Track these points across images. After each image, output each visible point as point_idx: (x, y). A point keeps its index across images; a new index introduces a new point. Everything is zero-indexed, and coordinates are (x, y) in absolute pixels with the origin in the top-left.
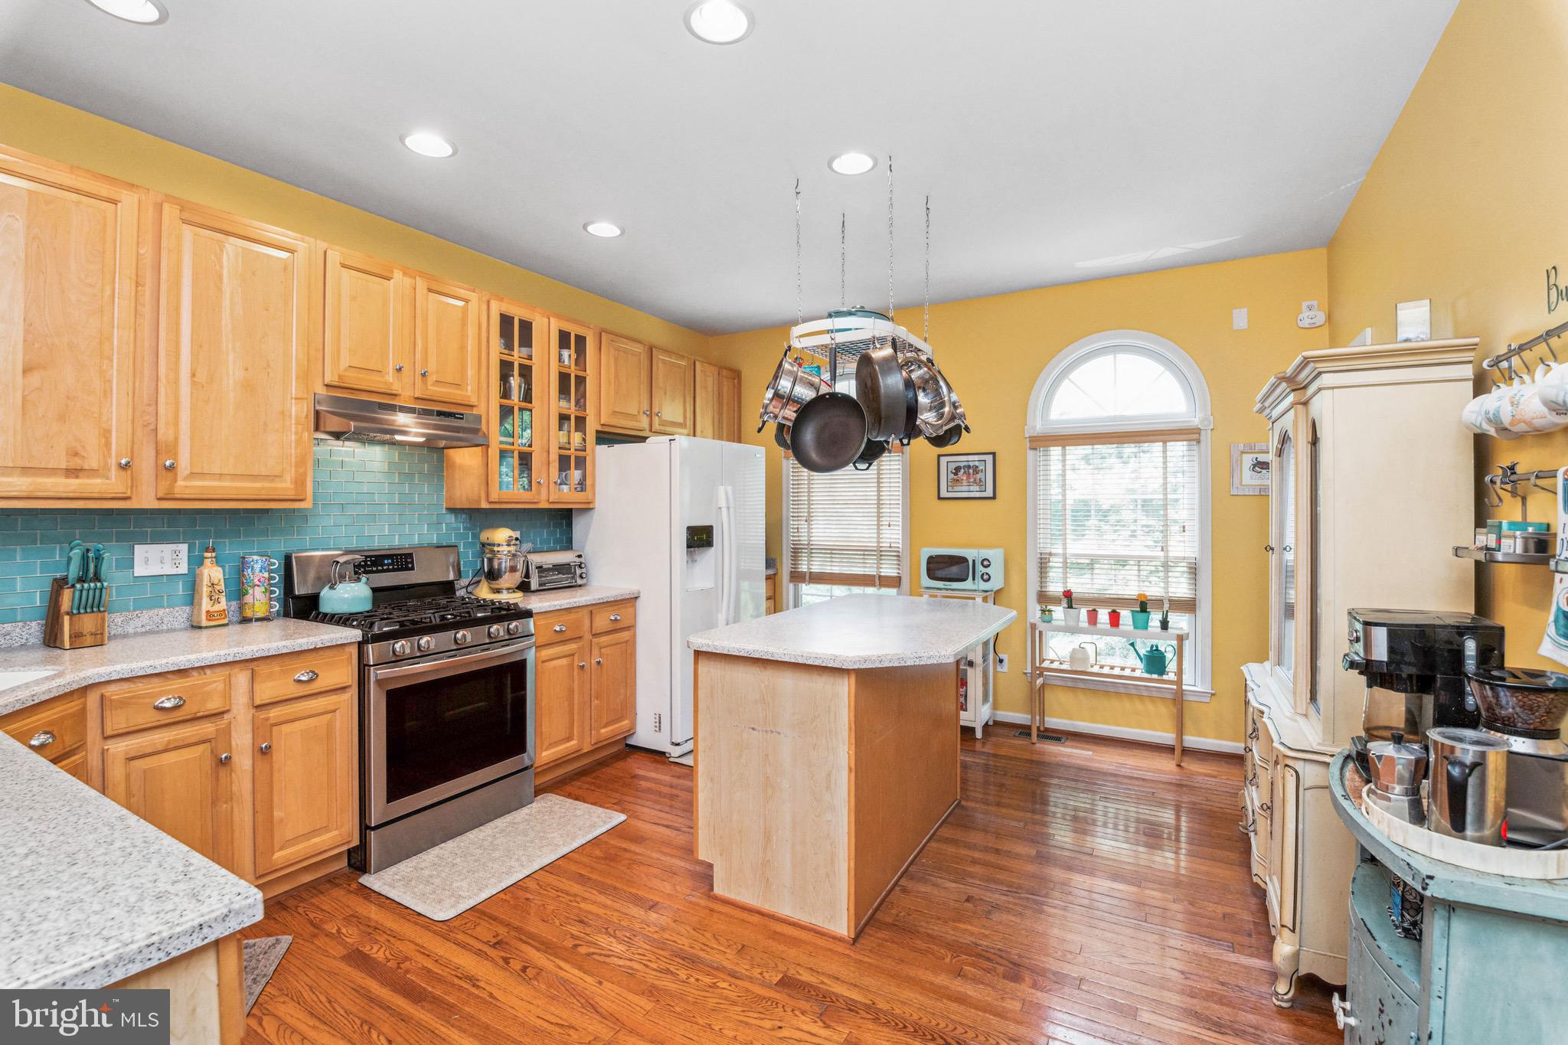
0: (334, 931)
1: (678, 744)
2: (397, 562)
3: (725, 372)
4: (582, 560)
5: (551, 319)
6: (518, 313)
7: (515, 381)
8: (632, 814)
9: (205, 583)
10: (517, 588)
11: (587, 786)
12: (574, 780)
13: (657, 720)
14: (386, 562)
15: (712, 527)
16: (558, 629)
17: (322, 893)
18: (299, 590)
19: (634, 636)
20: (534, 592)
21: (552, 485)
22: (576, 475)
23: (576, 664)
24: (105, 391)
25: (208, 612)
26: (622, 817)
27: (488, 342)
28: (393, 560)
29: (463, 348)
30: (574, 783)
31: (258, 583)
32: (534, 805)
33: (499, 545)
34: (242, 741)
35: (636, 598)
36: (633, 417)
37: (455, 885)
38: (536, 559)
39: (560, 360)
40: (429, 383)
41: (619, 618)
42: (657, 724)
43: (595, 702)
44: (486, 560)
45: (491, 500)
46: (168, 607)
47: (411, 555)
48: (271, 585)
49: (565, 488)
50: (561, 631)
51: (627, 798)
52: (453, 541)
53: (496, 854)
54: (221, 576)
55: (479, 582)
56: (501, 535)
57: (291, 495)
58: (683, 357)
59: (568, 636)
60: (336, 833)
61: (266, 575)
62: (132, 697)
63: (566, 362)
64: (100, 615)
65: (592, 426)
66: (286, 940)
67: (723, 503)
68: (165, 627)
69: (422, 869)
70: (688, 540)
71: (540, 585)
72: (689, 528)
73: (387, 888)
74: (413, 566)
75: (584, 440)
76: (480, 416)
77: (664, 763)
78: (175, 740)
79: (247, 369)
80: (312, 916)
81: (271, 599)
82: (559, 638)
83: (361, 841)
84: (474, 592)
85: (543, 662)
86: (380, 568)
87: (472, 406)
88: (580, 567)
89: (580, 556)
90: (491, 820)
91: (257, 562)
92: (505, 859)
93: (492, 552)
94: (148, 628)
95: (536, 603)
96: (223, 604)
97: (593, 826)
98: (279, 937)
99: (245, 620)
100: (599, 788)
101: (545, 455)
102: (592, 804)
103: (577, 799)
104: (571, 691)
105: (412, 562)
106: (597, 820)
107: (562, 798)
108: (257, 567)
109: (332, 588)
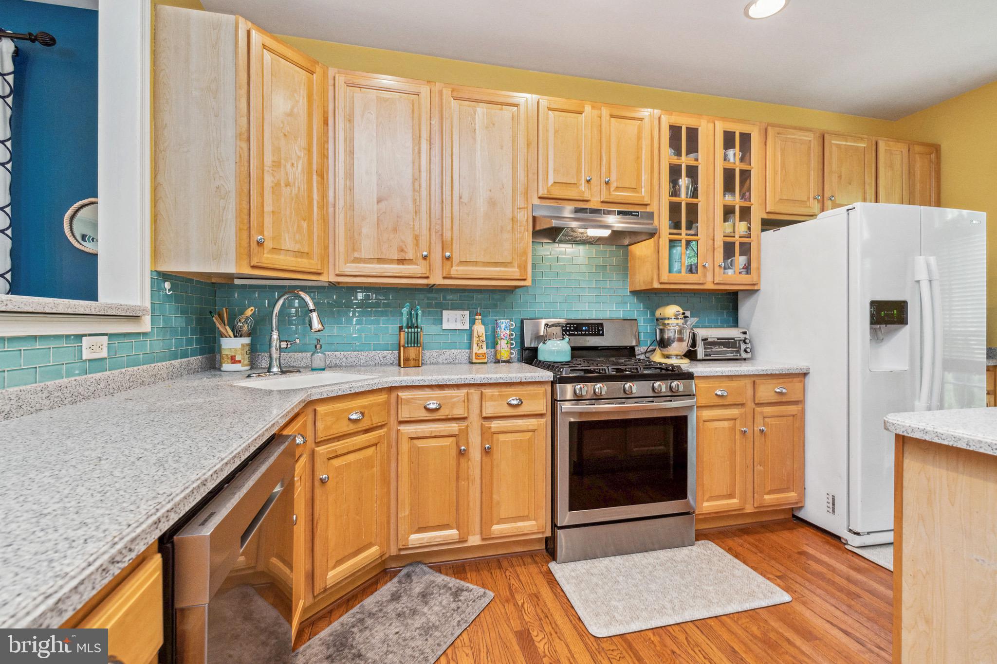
0: (520, 604)
1: (858, 534)
2: (592, 329)
3: (917, 148)
4: (747, 336)
5: (717, 122)
6: (685, 122)
7: (684, 182)
8: (798, 598)
9: (475, 335)
10: (684, 355)
11: (748, 546)
12: (736, 536)
13: (830, 501)
14: (584, 328)
15: (905, 303)
16: (719, 393)
17: (525, 565)
18: (527, 344)
19: (803, 412)
20: (700, 360)
21: (717, 269)
22: (741, 260)
23: (738, 427)
24: (416, 212)
25: (476, 353)
26: (787, 598)
27: (659, 151)
28: (589, 328)
29: (638, 158)
30: (735, 538)
31: (503, 337)
32: (694, 548)
33: (669, 319)
34: (475, 440)
35: (805, 374)
36: (802, 203)
37: (613, 603)
38: (701, 333)
39: (726, 158)
40: (612, 189)
41: (784, 391)
42: (831, 505)
43: (759, 468)
44: (658, 330)
45: (662, 281)
46: (460, 349)
47: (602, 325)
48: (512, 339)
49: (730, 272)
50: (722, 396)
51: (792, 575)
52: (635, 317)
53: (653, 587)
54: (484, 331)
55: (654, 350)
56: (671, 310)
57: (517, 275)
58: (862, 139)
59: (729, 401)
60: (534, 523)
61: (508, 332)
62: (412, 399)
63: (732, 160)
64: (418, 349)
65: (757, 216)
66: (491, 594)
67: (922, 276)
68: (457, 362)
69: (592, 574)
70: (872, 316)
71: (706, 355)
72: (873, 303)
73: (563, 580)
74: (603, 333)
75: (749, 229)
76: (653, 213)
77: (839, 548)
78: (435, 431)
79: (490, 191)
80: (512, 581)
81: (511, 349)
82: (720, 402)
83: (552, 534)
84: (651, 357)
85: (705, 421)
86: (580, 333)
87: (646, 205)
88: (745, 342)
89: (745, 333)
90: (655, 550)
91: (504, 323)
92: (660, 595)
93: (664, 325)
94: (449, 361)
95: (698, 369)
96: (484, 350)
97: (752, 595)
98: (487, 591)
99: (498, 361)
100: (761, 552)
101: (711, 242)
102: (752, 567)
103: (737, 556)
104: (733, 453)
105: (602, 330)
106: (756, 589)
107: (722, 551)
108: (503, 326)
109: (544, 343)
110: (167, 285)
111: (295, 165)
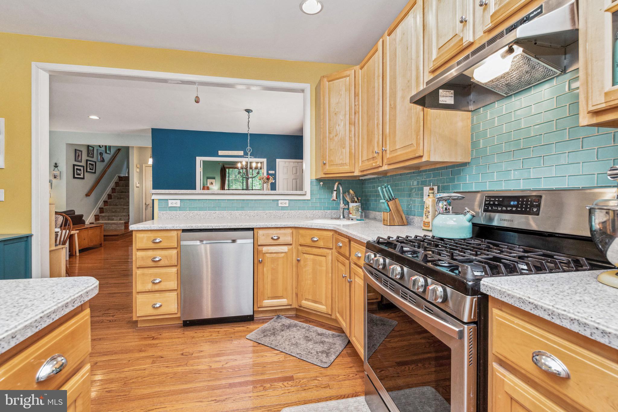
2: (522, 205)
9: (425, 207)
14: (512, 203)
25: (424, 222)
28: (519, 202)
47: (538, 198)
54: (430, 204)
74: (539, 210)
105: (539, 206)
110: (321, 183)
111: (340, 125)
